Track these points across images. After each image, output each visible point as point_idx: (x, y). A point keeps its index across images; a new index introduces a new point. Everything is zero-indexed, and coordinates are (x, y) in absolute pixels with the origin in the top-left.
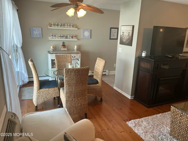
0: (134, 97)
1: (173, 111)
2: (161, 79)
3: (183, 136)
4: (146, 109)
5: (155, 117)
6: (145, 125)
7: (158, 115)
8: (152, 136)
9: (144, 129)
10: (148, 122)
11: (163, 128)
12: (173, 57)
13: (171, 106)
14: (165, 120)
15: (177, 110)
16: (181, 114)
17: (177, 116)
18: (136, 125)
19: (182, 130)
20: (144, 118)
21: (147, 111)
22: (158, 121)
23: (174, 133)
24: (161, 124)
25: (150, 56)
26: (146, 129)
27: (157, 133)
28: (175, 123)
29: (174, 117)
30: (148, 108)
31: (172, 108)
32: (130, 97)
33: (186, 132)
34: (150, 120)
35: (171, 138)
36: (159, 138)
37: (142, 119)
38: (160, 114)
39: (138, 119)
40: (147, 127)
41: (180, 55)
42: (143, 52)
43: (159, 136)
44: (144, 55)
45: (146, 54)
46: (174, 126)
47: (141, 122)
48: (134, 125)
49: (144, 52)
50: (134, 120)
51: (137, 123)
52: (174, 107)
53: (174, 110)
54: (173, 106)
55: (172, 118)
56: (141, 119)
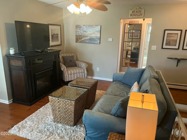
0: (13, 101)
1: (51, 101)
2: (36, 74)
3: (64, 118)
4: (29, 107)
5: (39, 112)
6: (29, 124)
7: (41, 109)
8: (39, 132)
9: (29, 129)
10: (32, 121)
11: (47, 119)
12: (42, 52)
13: (49, 96)
14: (48, 110)
15: (54, 98)
16: (58, 100)
17: (56, 103)
18: (20, 129)
19: (62, 113)
20: (27, 118)
21: (29, 109)
22: (42, 114)
23: (56, 119)
24: (45, 116)
25: (20, 53)
26: (31, 128)
27: (42, 126)
28: (55, 110)
29: (53, 105)
30: (31, 105)
31: (50, 98)
32: (8, 101)
33: (65, 114)
34: (34, 117)
35: (55, 125)
36: (45, 129)
37: (26, 119)
38: (42, 107)
39: (22, 122)
40: (33, 125)
41: (49, 48)
42: (10, 49)
43: (45, 128)
44: (12, 52)
45: (15, 51)
46: (55, 113)
47: (25, 123)
48: (18, 130)
49: (12, 49)
50: (17, 125)
51: (20, 126)
52: (52, 96)
53: (52, 99)
54: (50, 96)
55: (52, 106)
56: (24, 121)
